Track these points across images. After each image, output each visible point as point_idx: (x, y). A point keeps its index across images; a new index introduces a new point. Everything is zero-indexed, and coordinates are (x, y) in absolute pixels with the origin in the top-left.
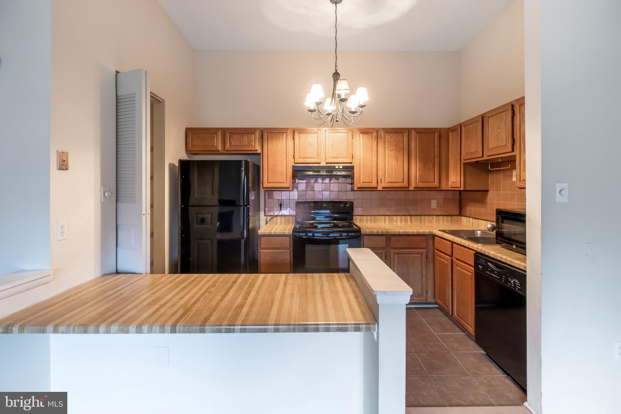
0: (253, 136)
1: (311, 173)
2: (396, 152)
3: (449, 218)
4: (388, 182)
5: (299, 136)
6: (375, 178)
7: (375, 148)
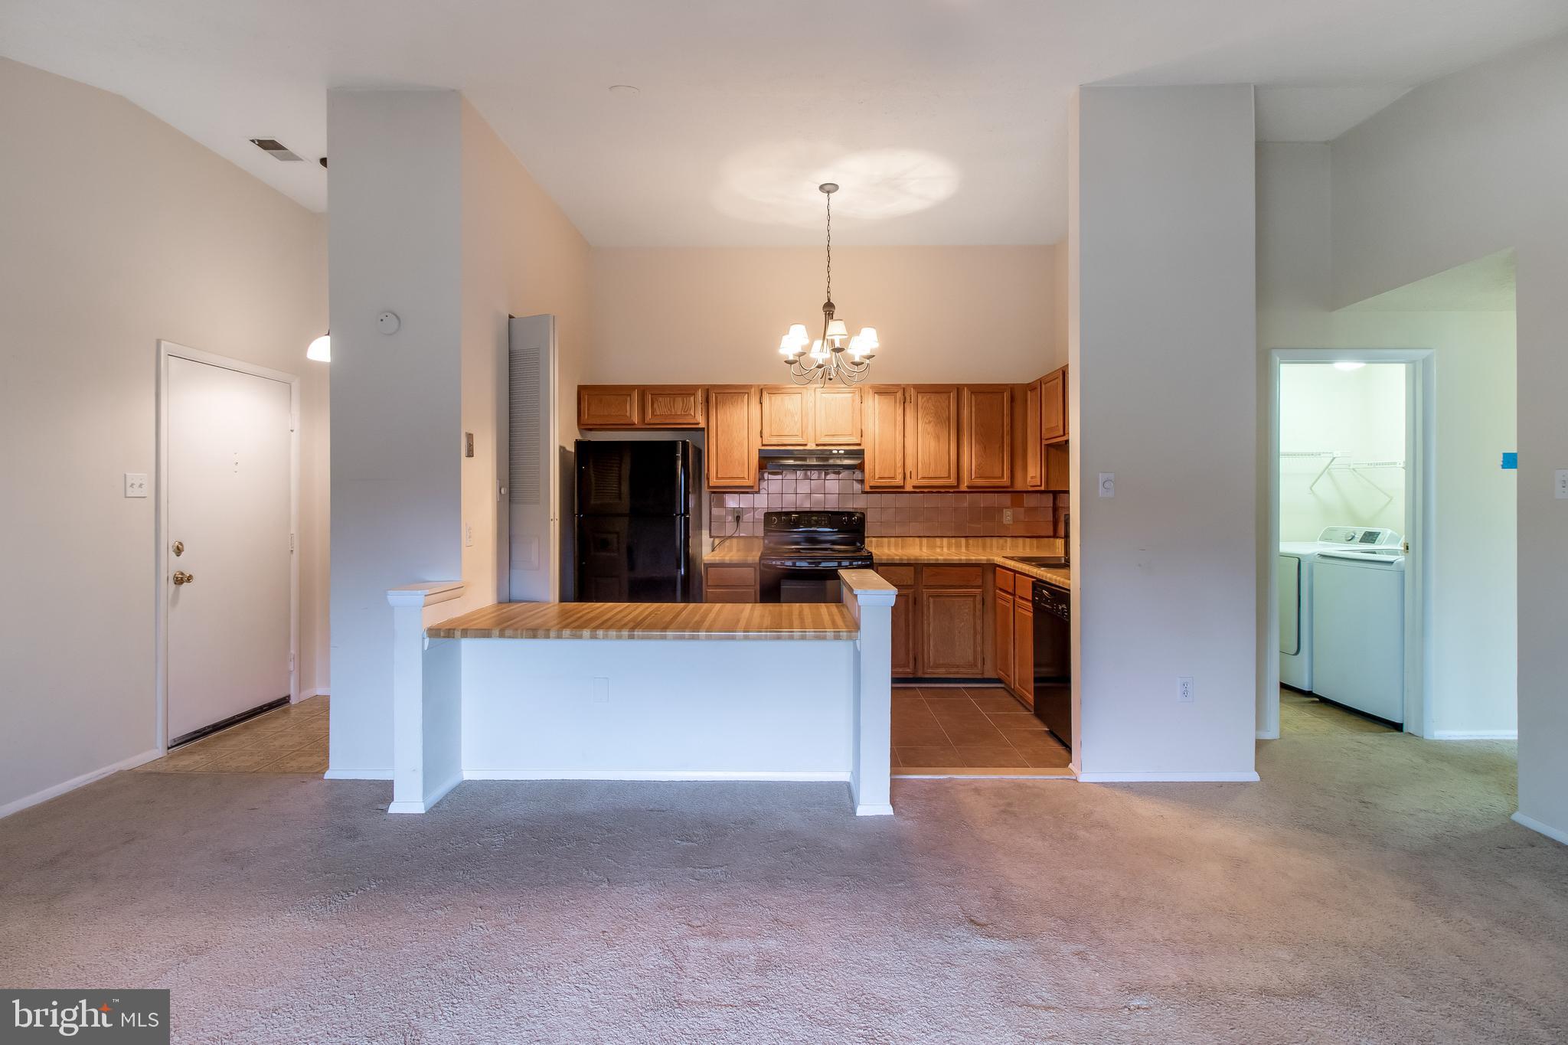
0: (692, 398)
1: (791, 462)
2: (936, 425)
3: (1035, 541)
4: (923, 478)
5: (770, 399)
6: (900, 470)
7: (900, 418)
